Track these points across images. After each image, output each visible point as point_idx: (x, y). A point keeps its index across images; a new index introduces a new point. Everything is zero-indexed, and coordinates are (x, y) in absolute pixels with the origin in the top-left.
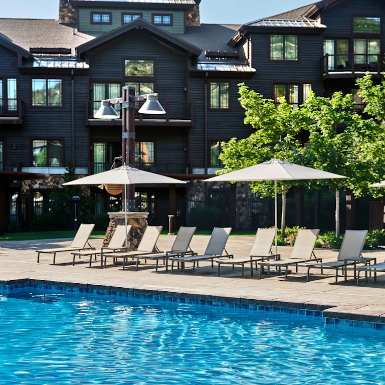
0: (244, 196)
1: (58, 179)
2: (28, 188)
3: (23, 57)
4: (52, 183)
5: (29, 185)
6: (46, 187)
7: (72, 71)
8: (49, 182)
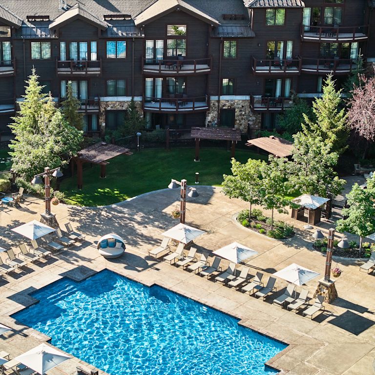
0: (243, 113)
1: (122, 104)
2: (104, 109)
3: (101, 30)
4: (119, 107)
5: (105, 108)
6: (115, 109)
7: (134, 39)
8: (117, 106)
